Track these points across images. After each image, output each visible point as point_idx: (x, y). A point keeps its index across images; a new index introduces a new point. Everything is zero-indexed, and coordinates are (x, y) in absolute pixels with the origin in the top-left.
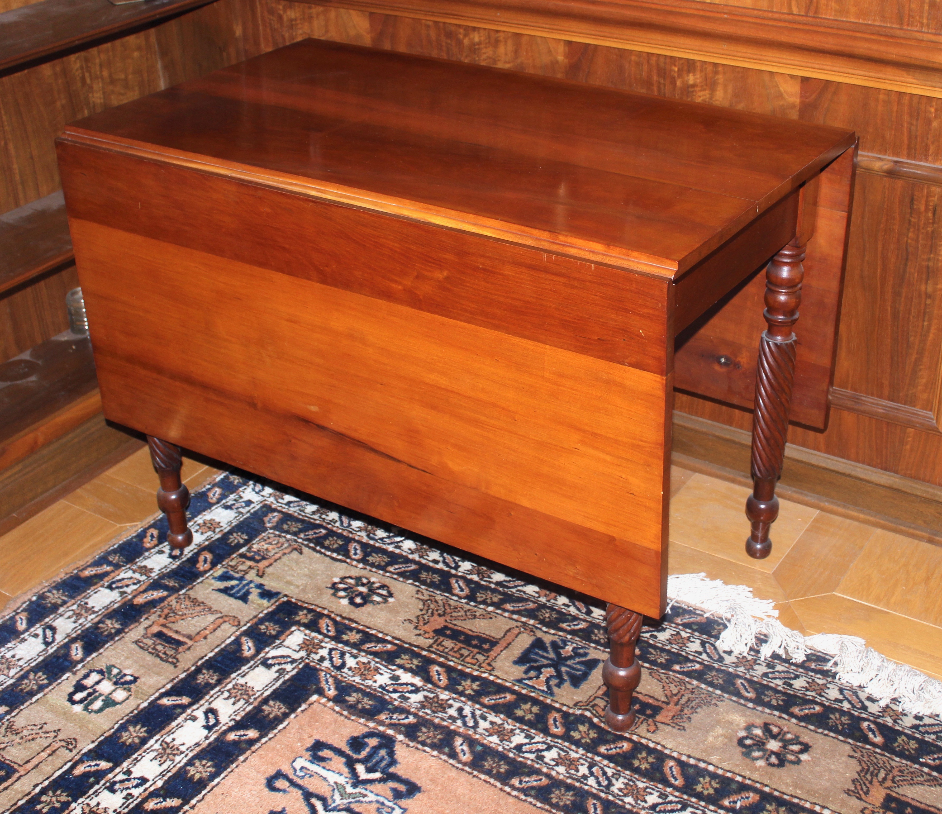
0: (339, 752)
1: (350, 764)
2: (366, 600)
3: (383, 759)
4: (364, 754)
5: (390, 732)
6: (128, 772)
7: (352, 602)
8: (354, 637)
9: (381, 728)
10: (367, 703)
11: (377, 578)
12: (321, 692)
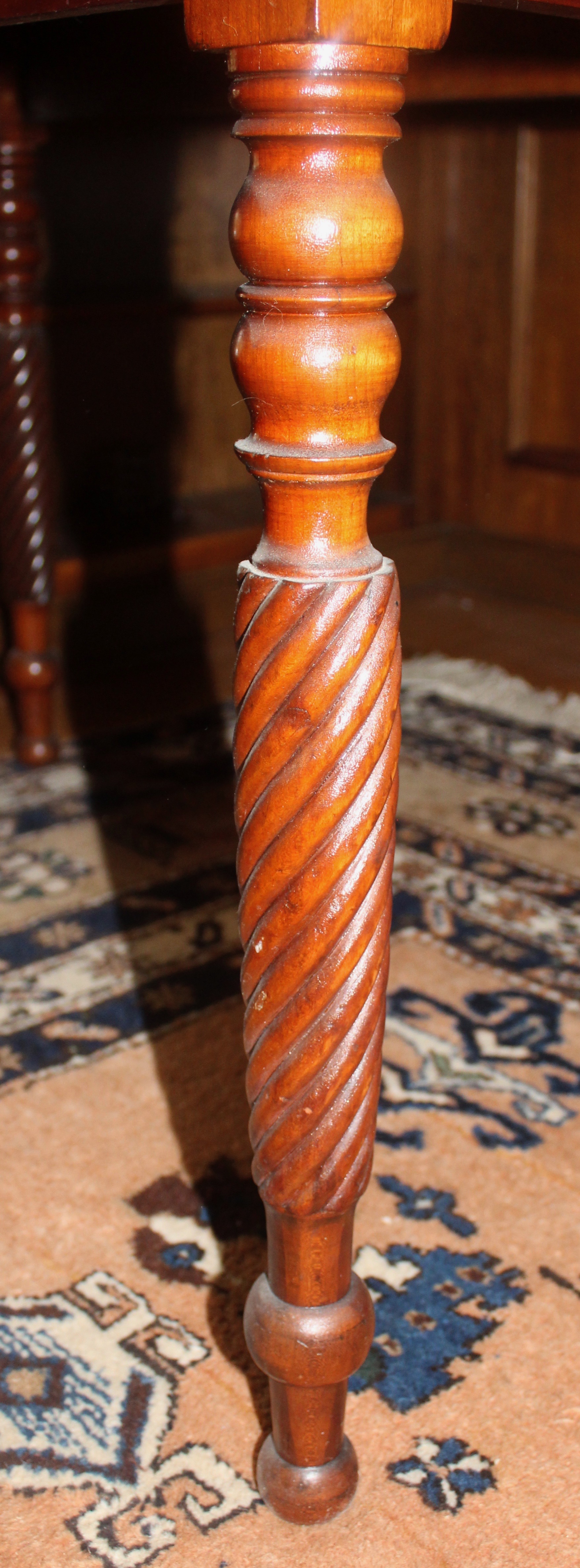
0: (447, 1009)
1: (467, 1029)
2: (523, 829)
3: (532, 1030)
4: (496, 1017)
5: (554, 996)
6: (33, 980)
7: (499, 827)
8: (497, 869)
9: (535, 988)
10: (510, 952)
11: (546, 807)
12: (422, 926)
